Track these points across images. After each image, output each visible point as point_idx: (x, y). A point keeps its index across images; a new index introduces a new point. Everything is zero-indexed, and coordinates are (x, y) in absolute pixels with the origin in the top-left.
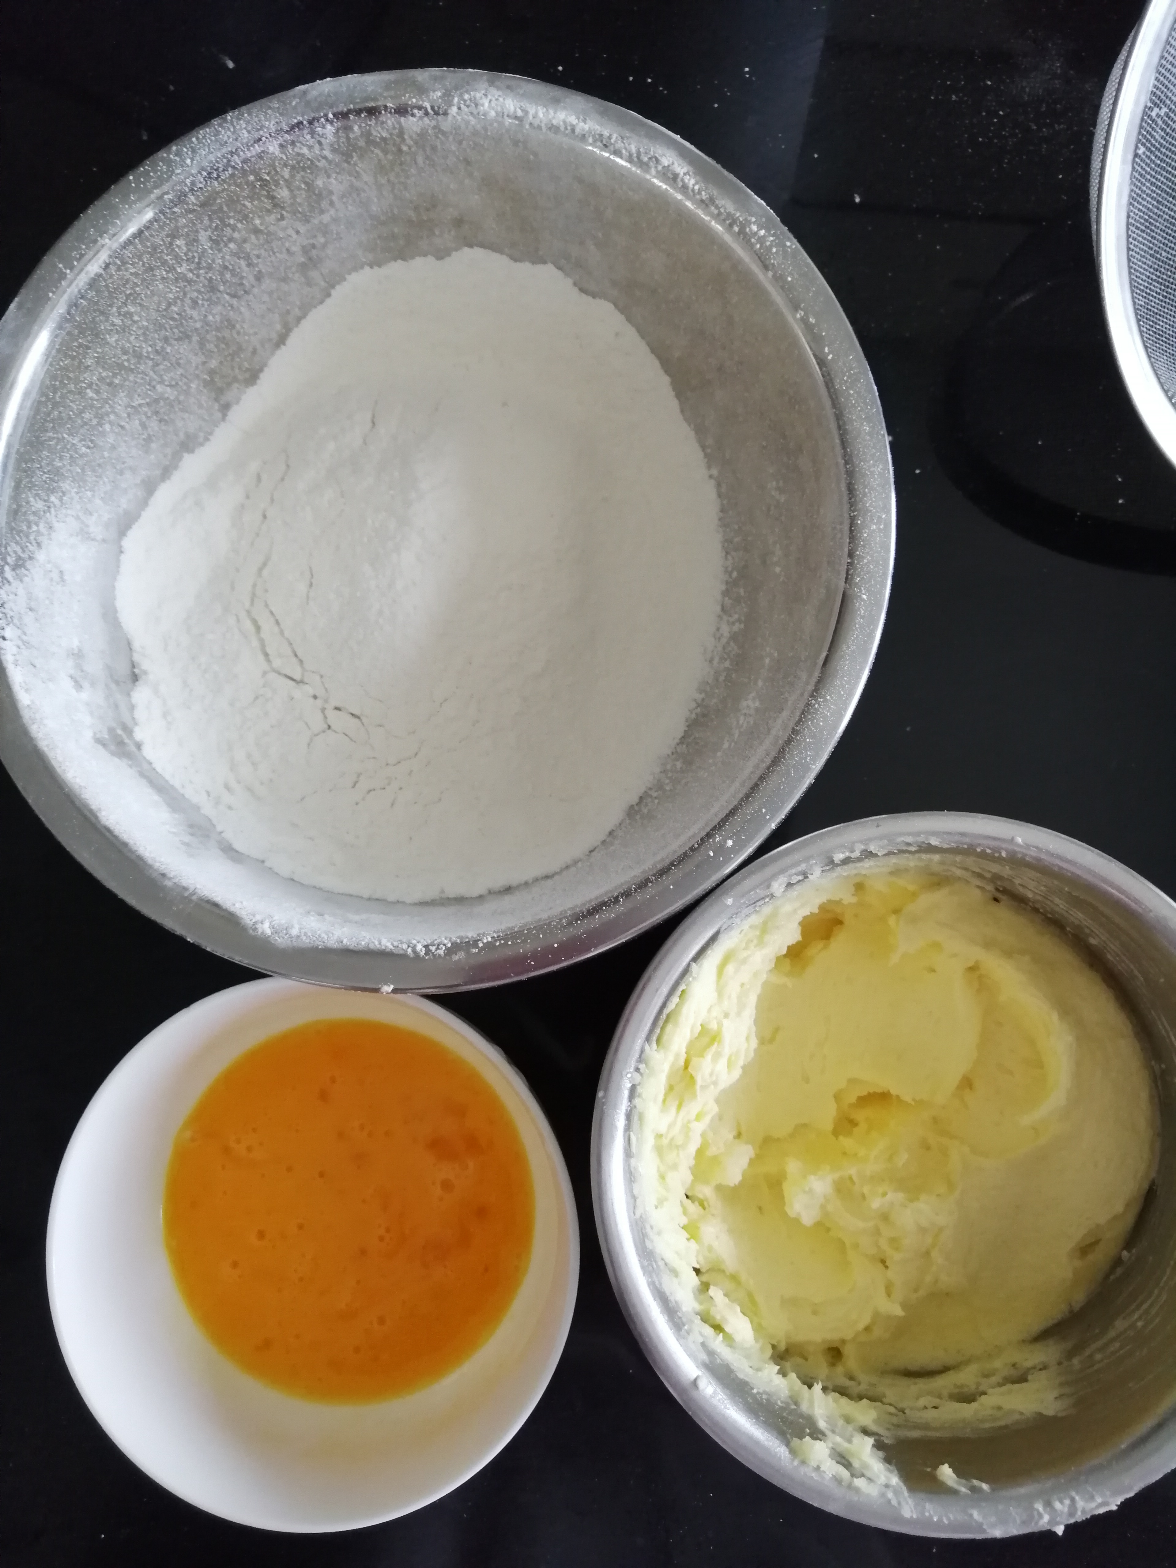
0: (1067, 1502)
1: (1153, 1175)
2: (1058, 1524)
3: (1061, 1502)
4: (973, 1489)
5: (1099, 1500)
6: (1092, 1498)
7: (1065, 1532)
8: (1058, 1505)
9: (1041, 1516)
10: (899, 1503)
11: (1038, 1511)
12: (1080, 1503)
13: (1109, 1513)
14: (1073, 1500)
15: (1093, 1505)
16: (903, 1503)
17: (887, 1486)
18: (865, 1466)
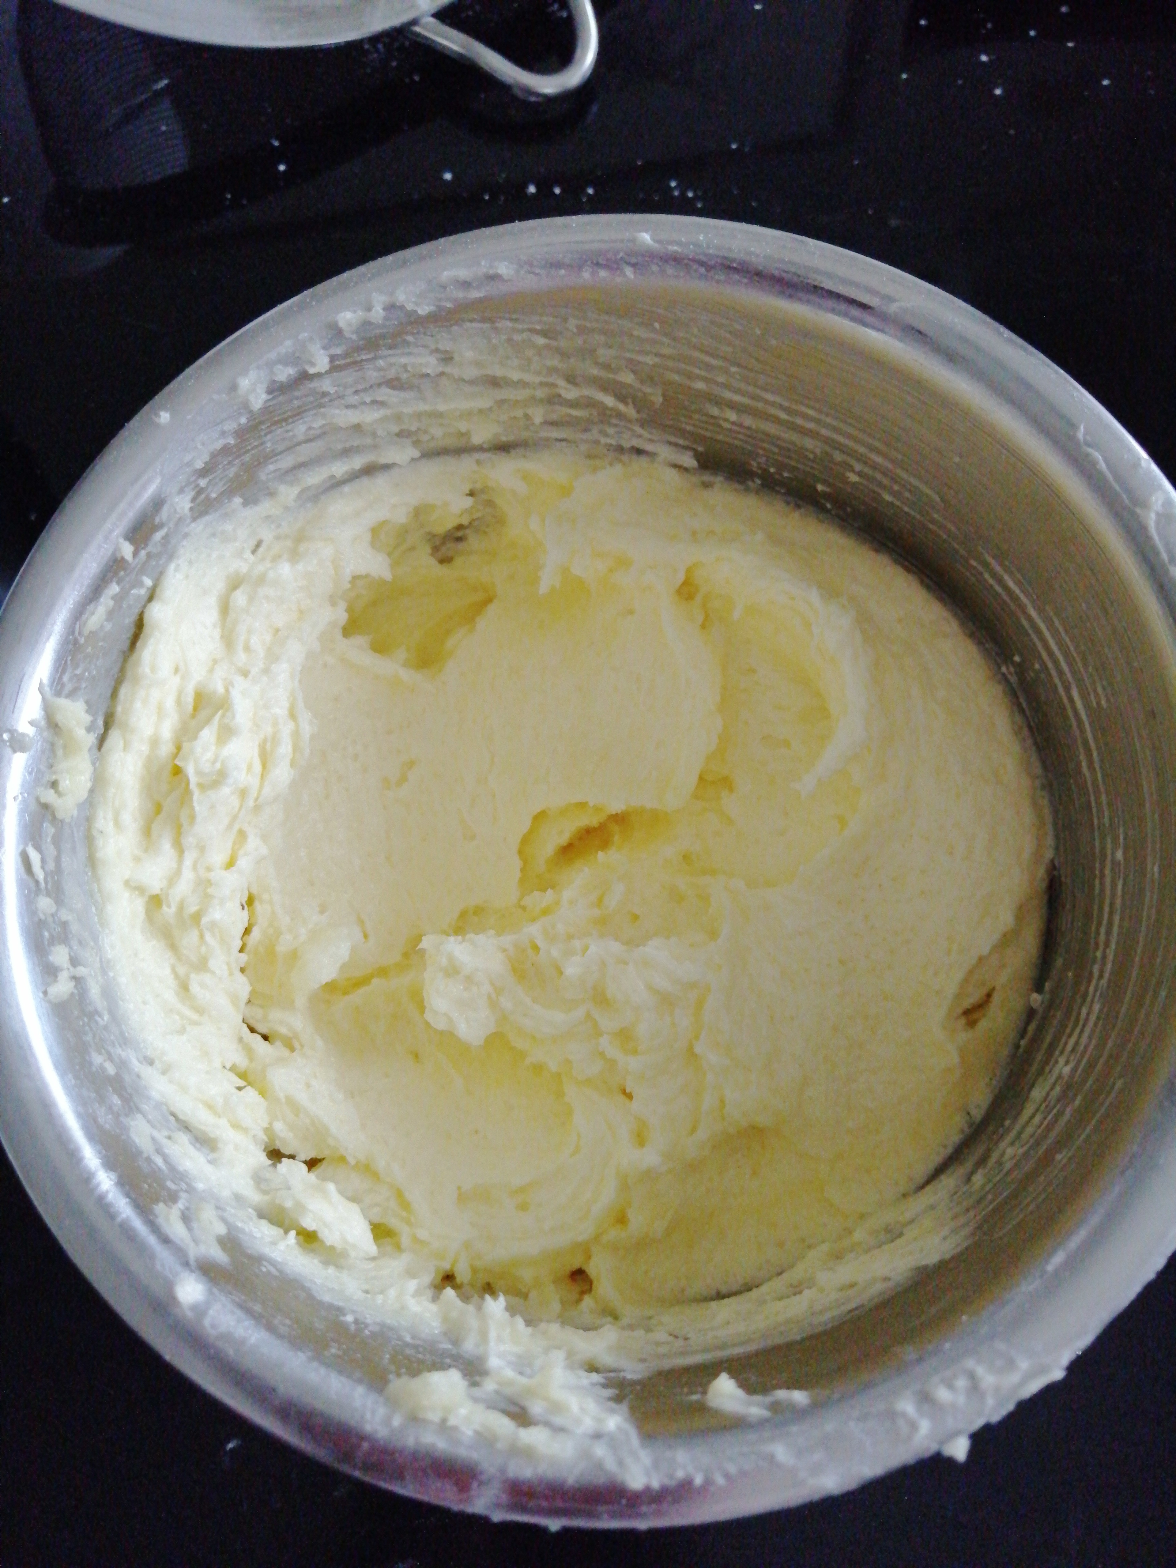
0: (961, 1383)
1: (1049, 854)
2: (954, 1435)
3: (950, 1387)
4: (776, 1407)
5: (1024, 1364)
6: (1011, 1364)
7: (973, 1452)
8: (943, 1394)
9: (914, 1426)
10: (621, 1463)
11: (904, 1415)
12: (988, 1379)
13: (1050, 1390)
14: (972, 1376)
15: (1014, 1378)
16: (629, 1461)
17: (597, 1436)
18: (557, 1407)
